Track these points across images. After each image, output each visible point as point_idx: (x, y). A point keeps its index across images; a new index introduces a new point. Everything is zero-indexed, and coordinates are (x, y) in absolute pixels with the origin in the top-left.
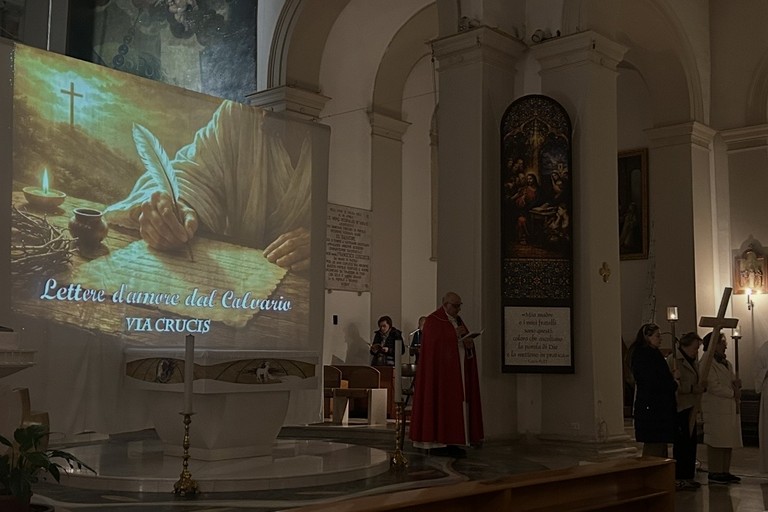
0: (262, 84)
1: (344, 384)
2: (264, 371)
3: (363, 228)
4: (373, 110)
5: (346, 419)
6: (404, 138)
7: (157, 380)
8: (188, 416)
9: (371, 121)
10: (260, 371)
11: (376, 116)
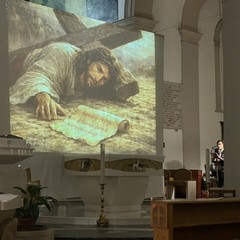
0: (121, 16)
1: (171, 179)
2: (136, 165)
3: (178, 94)
4: (182, 27)
5: (173, 197)
6: (199, 43)
7: (81, 170)
8: (102, 185)
9: (181, 34)
10: (135, 165)
11: (183, 30)
